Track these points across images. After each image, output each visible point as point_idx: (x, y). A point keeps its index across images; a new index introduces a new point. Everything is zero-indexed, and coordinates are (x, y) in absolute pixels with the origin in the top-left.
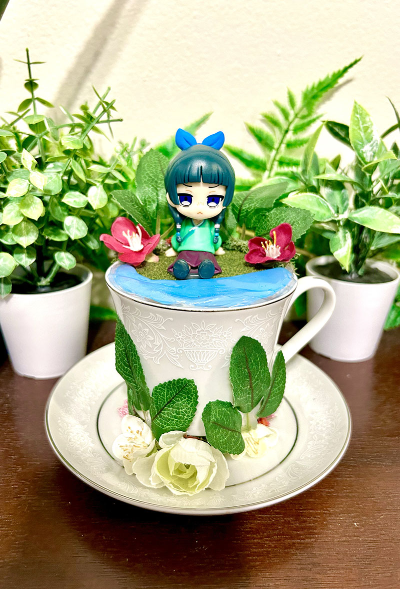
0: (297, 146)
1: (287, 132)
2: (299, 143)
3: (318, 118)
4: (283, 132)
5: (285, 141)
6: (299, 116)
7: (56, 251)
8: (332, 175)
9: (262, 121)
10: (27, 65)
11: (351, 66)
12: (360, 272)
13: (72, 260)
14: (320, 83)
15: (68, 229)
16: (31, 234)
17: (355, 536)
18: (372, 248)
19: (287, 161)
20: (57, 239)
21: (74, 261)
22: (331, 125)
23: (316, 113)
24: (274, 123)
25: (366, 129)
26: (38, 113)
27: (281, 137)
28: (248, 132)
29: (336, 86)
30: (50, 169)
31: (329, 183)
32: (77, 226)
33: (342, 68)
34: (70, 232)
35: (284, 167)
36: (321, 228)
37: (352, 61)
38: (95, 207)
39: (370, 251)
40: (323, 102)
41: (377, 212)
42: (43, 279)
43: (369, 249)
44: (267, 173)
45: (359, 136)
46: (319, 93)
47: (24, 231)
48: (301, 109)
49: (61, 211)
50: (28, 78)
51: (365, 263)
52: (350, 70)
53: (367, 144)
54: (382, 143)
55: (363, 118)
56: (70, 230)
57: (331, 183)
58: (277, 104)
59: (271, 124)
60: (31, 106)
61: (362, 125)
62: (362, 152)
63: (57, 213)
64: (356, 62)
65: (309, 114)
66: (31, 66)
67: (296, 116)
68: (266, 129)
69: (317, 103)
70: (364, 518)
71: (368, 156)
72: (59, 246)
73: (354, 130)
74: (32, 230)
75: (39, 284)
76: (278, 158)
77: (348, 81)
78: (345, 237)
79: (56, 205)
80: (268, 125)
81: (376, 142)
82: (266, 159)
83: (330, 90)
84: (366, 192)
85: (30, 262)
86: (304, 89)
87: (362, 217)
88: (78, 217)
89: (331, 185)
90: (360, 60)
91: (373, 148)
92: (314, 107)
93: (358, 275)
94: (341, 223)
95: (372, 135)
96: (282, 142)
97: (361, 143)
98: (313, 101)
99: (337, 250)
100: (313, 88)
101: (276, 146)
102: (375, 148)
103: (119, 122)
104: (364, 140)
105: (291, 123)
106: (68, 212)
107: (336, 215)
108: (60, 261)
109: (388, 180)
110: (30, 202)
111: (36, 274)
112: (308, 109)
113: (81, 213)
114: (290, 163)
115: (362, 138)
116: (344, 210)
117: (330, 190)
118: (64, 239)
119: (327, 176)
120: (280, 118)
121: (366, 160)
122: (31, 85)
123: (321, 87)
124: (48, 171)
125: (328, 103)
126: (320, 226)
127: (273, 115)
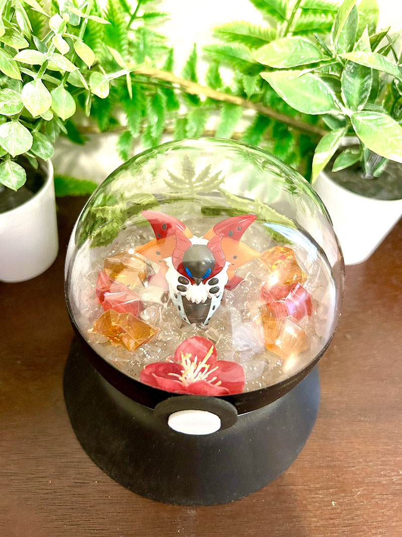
17: (331, 519)
19: (315, 7)
21: (23, 176)
32: (17, 135)
35: (308, 16)
44: (285, 24)
70: (342, 495)
114: (318, 10)
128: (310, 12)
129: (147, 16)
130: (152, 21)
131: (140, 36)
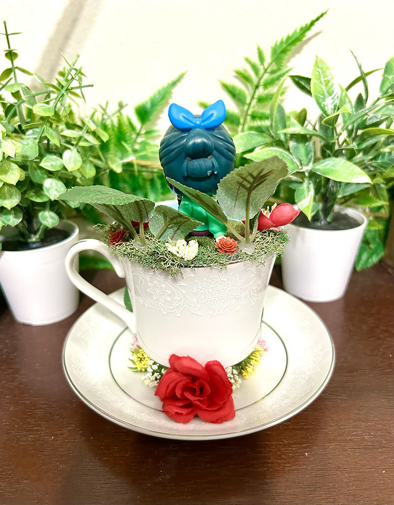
0: (269, 100)
1: (257, 87)
2: (270, 97)
3: (287, 72)
4: (254, 87)
5: (256, 96)
6: (269, 71)
7: (39, 211)
8: (297, 129)
9: (236, 77)
10: (5, 36)
11: (318, 19)
12: (329, 219)
13: (55, 219)
14: (288, 38)
15: (48, 190)
16: (14, 197)
18: (340, 196)
19: (260, 115)
20: (38, 200)
21: (57, 219)
22: (297, 79)
23: (287, 67)
24: (245, 78)
25: (327, 82)
26: (19, 81)
27: (252, 91)
28: (223, 88)
29: (304, 39)
30: (29, 135)
31: (294, 136)
32: (56, 187)
33: (309, 22)
34: (49, 194)
35: (257, 121)
36: (289, 180)
37: (319, 15)
38: (70, 170)
39: (337, 199)
40: (293, 55)
41: (338, 163)
42: (33, 236)
43: (336, 198)
44: (240, 127)
45: (320, 89)
46: (288, 48)
47: (7, 195)
48: (270, 64)
49: (40, 174)
50: (8, 49)
51: (333, 210)
52: (316, 23)
53: (328, 97)
54: (346, 95)
55: (324, 72)
56: (50, 192)
57: (296, 137)
58: (247, 60)
59: (243, 80)
60: (12, 75)
61: (324, 78)
62: (324, 105)
63: (37, 177)
64: (322, 15)
65: (279, 69)
66: (9, 37)
67: (266, 71)
68: (239, 85)
69: (286, 57)
71: (329, 108)
72: (43, 206)
73: (315, 84)
74: (15, 193)
75: (30, 241)
76: (250, 112)
77: (317, 34)
78: (308, 188)
79: (35, 169)
80: (241, 81)
81: (337, 95)
82: (240, 114)
83: (298, 44)
84: (330, 144)
85: (17, 222)
86: (273, 45)
87: (324, 168)
88: (57, 179)
89: (295, 138)
90: (325, 13)
91: (334, 101)
92: (284, 62)
93: (327, 221)
94: (307, 174)
95: (332, 88)
96: (253, 98)
97: (322, 97)
98: (283, 55)
99: (301, 200)
100: (282, 42)
101: (248, 101)
102: (336, 101)
103: (90, 88)
104: (326, 93)
105: (260, 79)
106: (47, 175)
107: (300, 167)
108: (44, 220)
109: (352, 130)
110: (7, 168)
111: (26, 232)
112: (277, 63)
113: (59, 175)
114: (262, 117)
115: (324, 92)
116: (309, 162)
117: (295, 144)
118: (45, 200)
119: (290, 130)
120: (251, 73)
121: (328, 113)
122: (11, 55)
123: (290, 41)
124: (28, 137)
125: (298, 56)
126: (287, 178)
127: (245, 71)
128: (257, 119)
129: (147, 133)
130: (150, 135)
131: (142, 146)
